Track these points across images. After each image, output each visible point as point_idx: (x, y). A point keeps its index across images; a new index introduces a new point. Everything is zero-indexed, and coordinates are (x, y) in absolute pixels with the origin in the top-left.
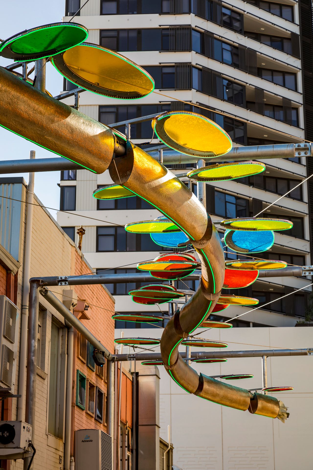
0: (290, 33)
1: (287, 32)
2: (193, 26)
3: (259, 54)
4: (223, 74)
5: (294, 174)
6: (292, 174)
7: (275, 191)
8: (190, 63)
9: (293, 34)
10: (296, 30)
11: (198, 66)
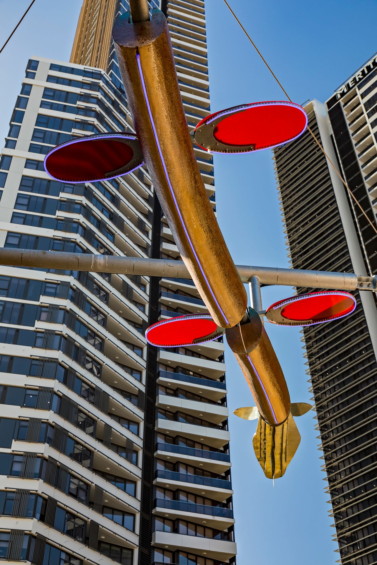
0: (138, 389)
1: (136, 388)
2: (60, 361)
3: (112, 398)
4: (80, 405)
5: (130, 507)
6: (128, 505)
7: (111, 519)
8: (53, 388)
9: (140, 391)
10: (143, 389)
11: (59, 393)
